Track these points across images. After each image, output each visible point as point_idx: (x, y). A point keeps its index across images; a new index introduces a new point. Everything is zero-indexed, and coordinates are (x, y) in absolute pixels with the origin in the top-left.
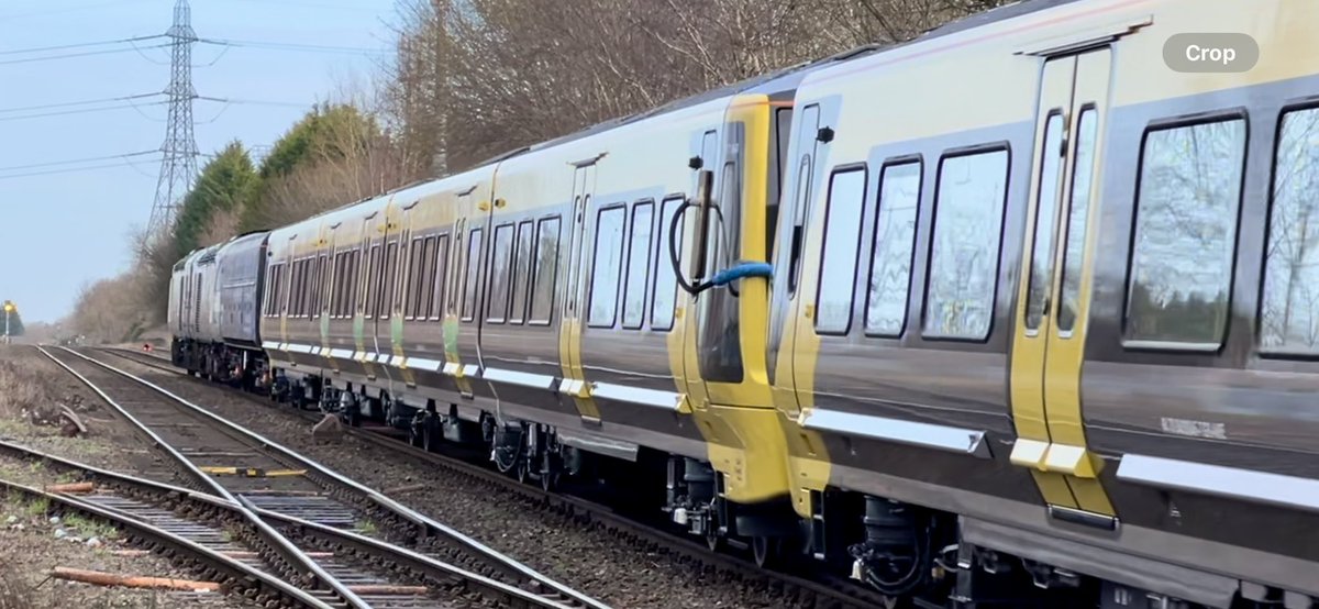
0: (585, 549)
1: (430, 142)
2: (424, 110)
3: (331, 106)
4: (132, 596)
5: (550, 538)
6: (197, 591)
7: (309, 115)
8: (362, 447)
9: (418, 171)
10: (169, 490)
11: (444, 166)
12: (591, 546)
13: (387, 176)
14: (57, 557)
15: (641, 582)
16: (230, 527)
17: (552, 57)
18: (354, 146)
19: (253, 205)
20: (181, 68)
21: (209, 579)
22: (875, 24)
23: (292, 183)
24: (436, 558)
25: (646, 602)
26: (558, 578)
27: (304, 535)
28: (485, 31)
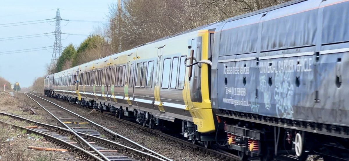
0: (155, 141)
1: (118, 44)
2: (116, 36)
3: (94, 36)
4: (47, 153)
5: (147, 139)
6: (62, 151)
7: (89, 37)
8: (102, 117)
9: (115, 51)
10: (55, 127)
11: (121, 49)
12: (157, 140)
13: (107, 52)
14: (29, 144)
15: (169, 149)
16: (70, 136)
17: (147, 23)
18: (99, 45)
19: (75, 59)
20: (58, 26)
21: (65, 149)
22: (224, 15)
23: (84, 54)
24: (119, 143)
25: (170, 154)
26: (149, 148)
27: (88, 138)
28: (131, 17)
